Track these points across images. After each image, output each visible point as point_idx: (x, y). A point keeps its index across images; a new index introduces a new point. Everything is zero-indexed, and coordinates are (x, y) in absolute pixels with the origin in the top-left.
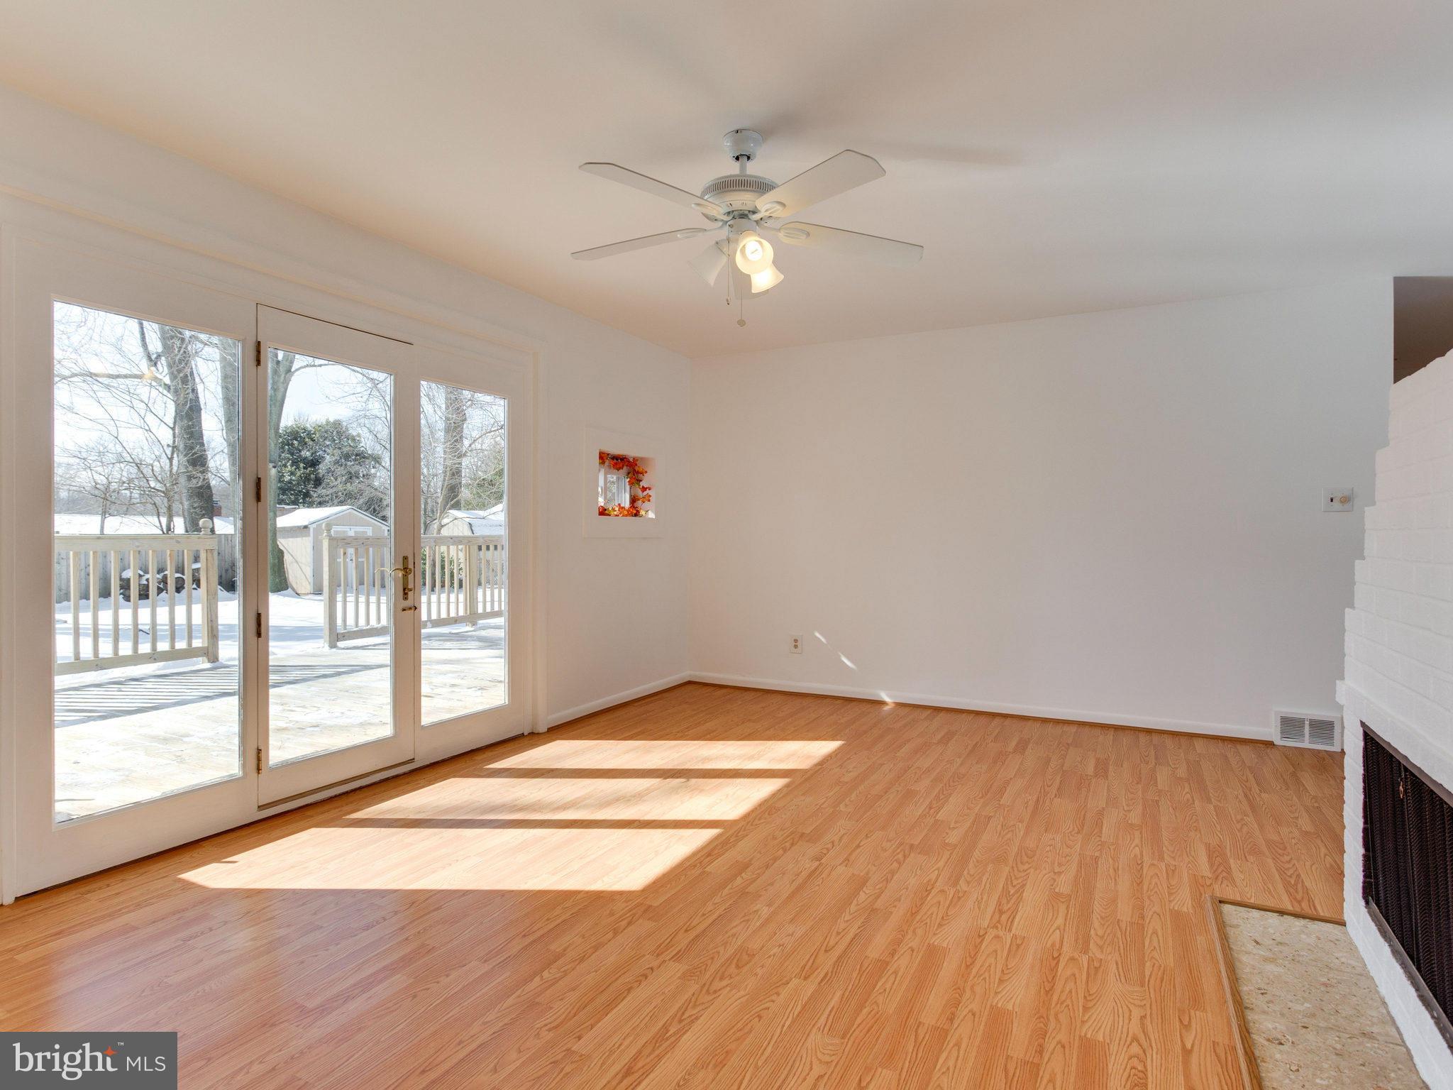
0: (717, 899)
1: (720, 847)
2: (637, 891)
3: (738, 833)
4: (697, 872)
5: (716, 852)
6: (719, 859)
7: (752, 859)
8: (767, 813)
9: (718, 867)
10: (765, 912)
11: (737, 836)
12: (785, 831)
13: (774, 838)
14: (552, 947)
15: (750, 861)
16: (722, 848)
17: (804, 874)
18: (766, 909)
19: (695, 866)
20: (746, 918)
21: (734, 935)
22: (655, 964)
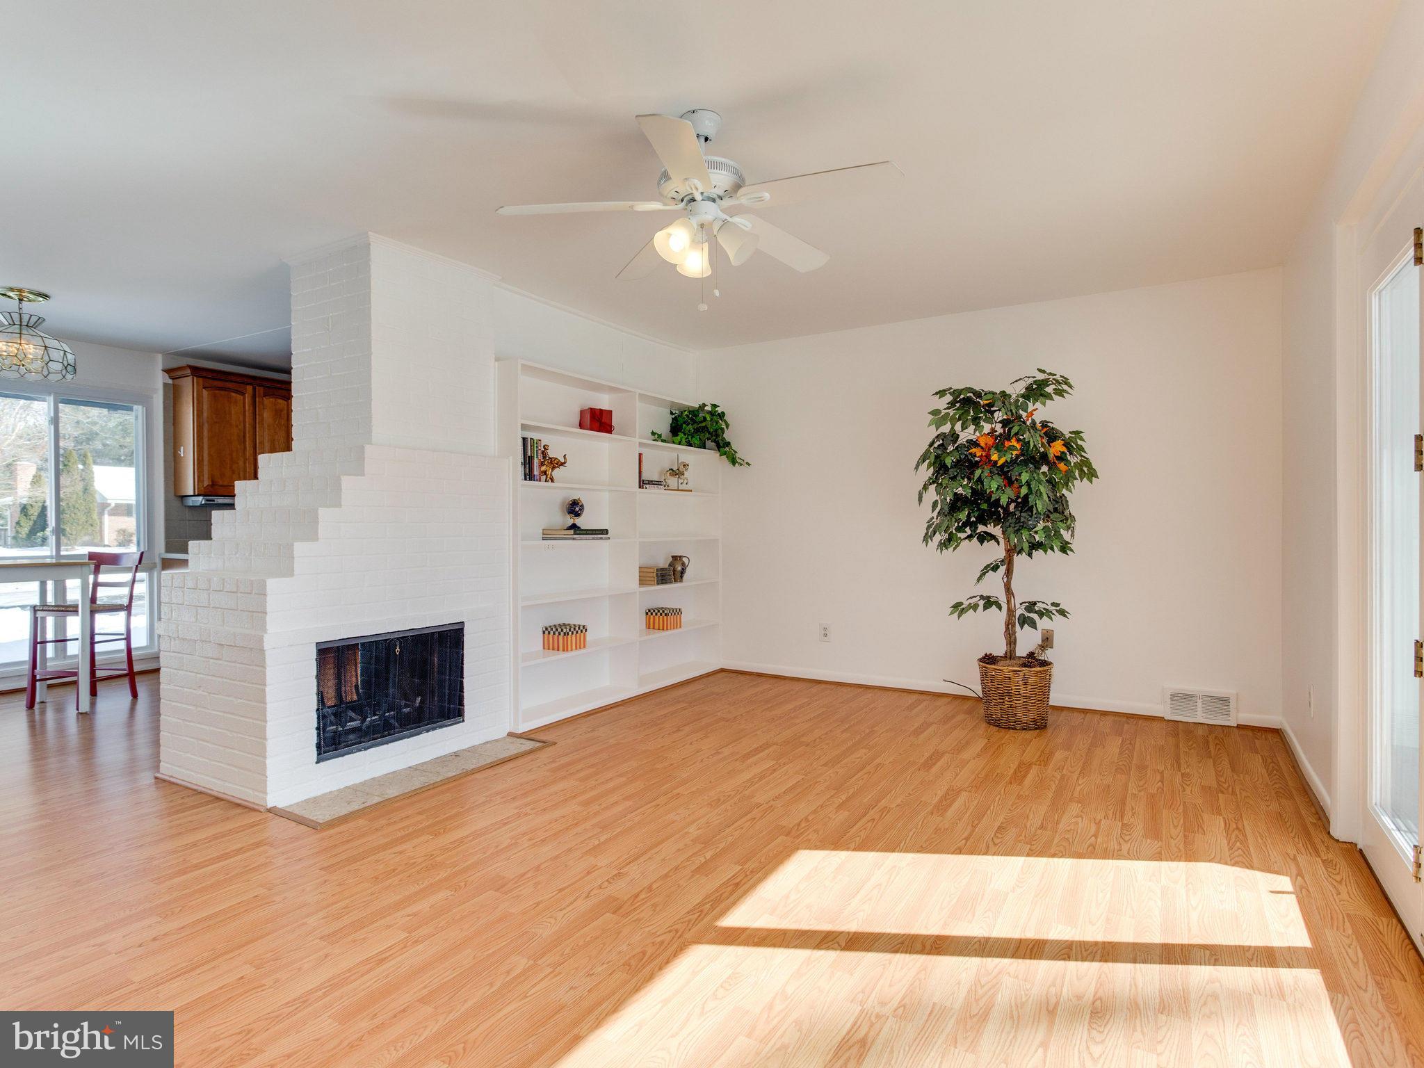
0: (730, 839)
1: (724, 896)
2: (802, 849)
3: (699, 916)
4: (751, 865)
5: (729, 889)
6: (726, 879)
7: (690, 878)
8: (648, 954)
9: (727, 871)
10: (692, 829)
11: (701, 911)
12: (634, 918)
13: (655, 906)
14: (846, 813)
15: (693, 876)
16: (721, 895)
17: (641, 860)
18: (691, 830)
19: (752, 872)
20: (708, 825)
21: (720, 815)
22: (772, 803)
